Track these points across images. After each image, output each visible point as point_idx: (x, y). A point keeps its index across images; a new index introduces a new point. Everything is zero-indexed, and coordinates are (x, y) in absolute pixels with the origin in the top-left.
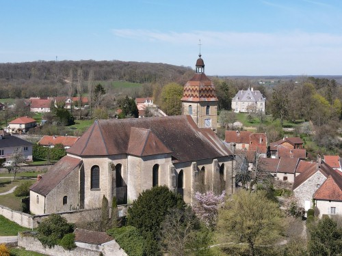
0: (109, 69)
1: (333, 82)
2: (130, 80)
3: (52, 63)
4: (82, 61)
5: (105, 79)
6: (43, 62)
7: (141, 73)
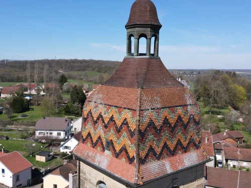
0: (86, 64)
1: (234, 74)
2: (98, 71)
3: (53, 61)
4: (71, 60)
5: (84, 70)
6: (48, 60)
7: (105, 67)
